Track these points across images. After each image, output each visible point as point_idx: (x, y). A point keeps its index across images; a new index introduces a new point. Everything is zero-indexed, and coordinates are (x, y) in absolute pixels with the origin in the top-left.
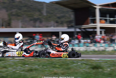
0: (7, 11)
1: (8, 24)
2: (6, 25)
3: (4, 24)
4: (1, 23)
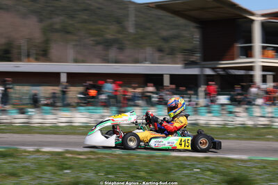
0: (41, 21)
1: (42, 52)
2: (37, 54)
3: (33, 51)
4: (24, 48)
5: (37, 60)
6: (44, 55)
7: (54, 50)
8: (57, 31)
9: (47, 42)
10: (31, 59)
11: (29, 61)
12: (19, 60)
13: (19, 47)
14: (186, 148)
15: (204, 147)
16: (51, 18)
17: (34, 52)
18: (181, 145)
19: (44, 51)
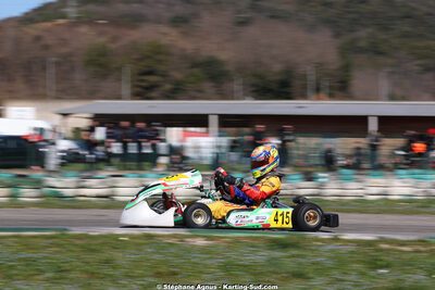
0: (337, 35)
1: (338, 85)
2: (331, 87)
3: (325, 83)
4: (312, 77)
5: (332, 96)
6: (341, 89)
7: (358, 81)
8: (362, 50)
9: (346, 68)
10: (322, 95)
11: (319, 99)
12: (304, 96)
13: (304, 77)
14: (285, 226)
15: (312, 223)
16: (352, 31)
17: (327, 84)
18: (276, 220)
19: (342, 82)
